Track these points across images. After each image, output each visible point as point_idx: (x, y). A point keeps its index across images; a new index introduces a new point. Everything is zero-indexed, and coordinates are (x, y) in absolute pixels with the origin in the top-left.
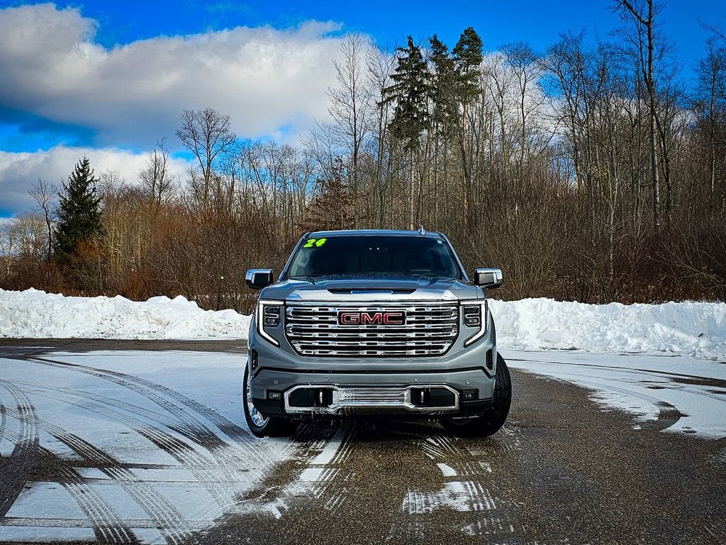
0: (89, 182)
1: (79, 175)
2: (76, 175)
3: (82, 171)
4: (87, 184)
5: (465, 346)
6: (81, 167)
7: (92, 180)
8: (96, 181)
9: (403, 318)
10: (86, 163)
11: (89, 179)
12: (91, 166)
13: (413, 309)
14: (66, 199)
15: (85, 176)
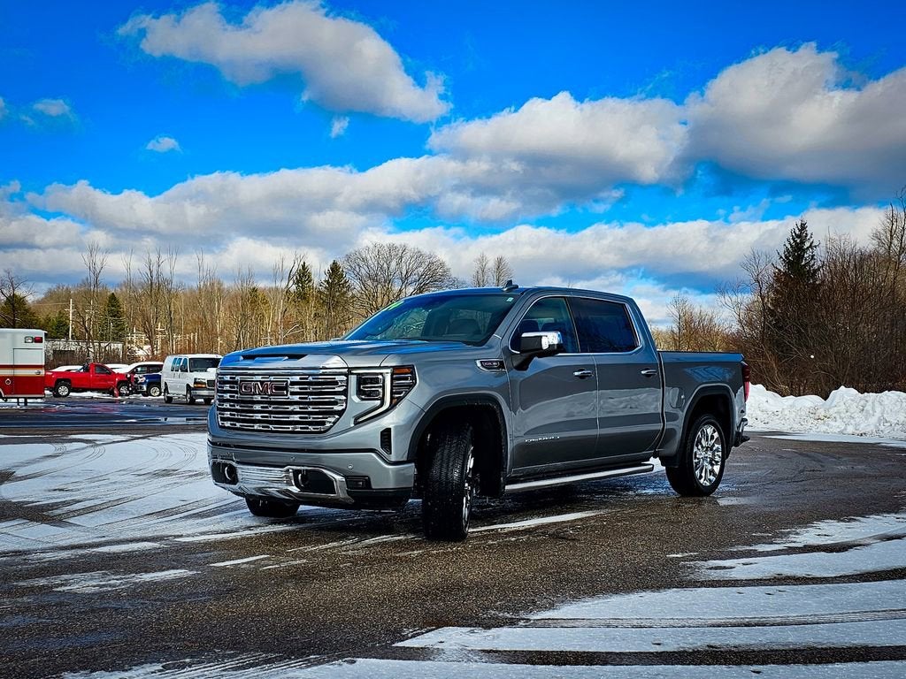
0: (808, 248)
1: (795, 241)
2: (792, 241)
3: (798, 236)
4: (804, 251)
5: (356, 423)
6: (797, 232)
7: (811, 246)
8: (815, 247)
9: (286, 388)
10: (803, 227)
11: (807, 244)
12: (809, 230)
13: (297, 379)
14: (779, 270)
15: (803, 242)
